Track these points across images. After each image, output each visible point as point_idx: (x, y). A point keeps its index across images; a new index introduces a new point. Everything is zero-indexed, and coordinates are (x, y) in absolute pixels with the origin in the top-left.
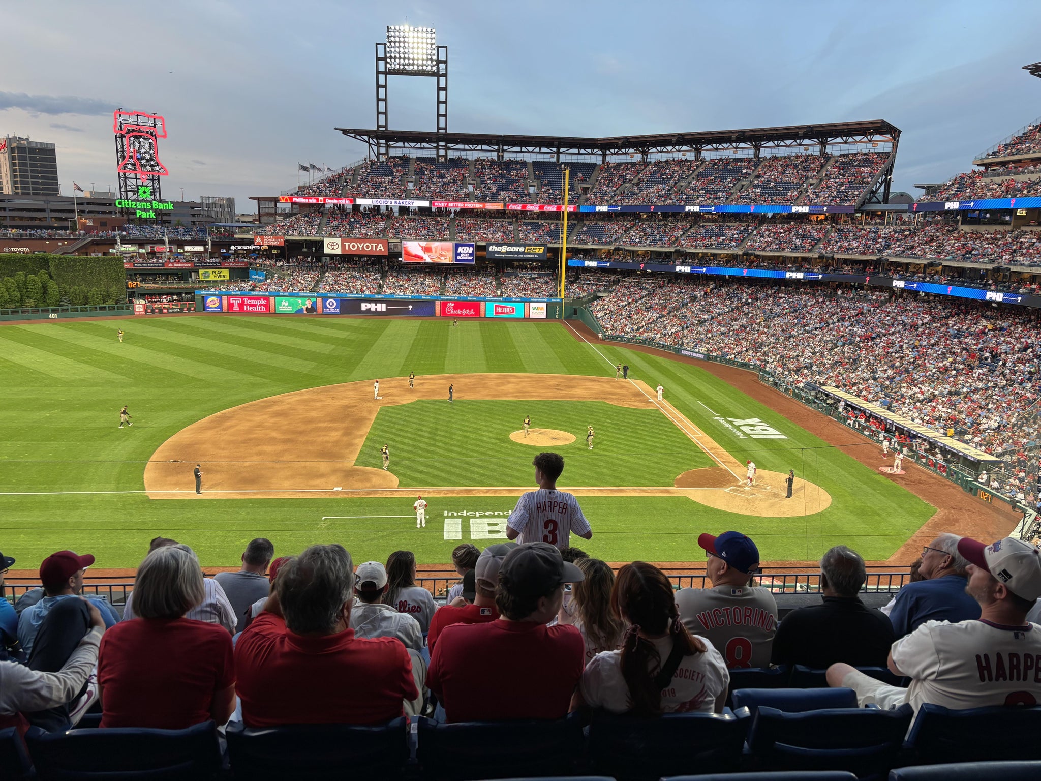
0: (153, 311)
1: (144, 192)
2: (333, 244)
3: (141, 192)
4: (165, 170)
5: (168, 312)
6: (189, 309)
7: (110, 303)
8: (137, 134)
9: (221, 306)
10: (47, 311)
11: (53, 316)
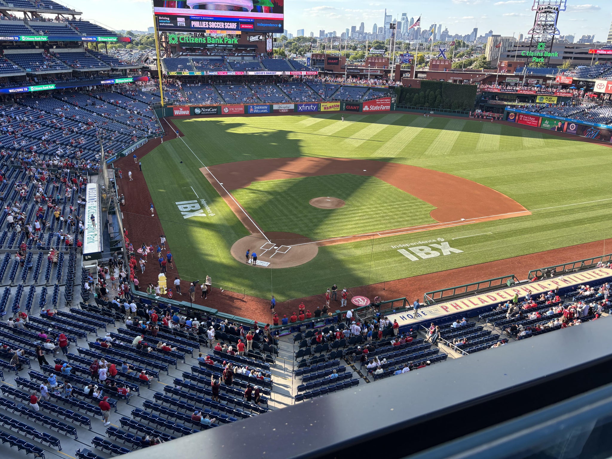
0: (478, 117)
1: (541, 46)
2: (601, 85)
3: (539, 46)
4: (559, 32)
5: (486, 118)
6: (498, 118)
7: (460, 110)
8: (548, 11)
9: (515, 119)
10: (430, 110)
11: (432, 112)
